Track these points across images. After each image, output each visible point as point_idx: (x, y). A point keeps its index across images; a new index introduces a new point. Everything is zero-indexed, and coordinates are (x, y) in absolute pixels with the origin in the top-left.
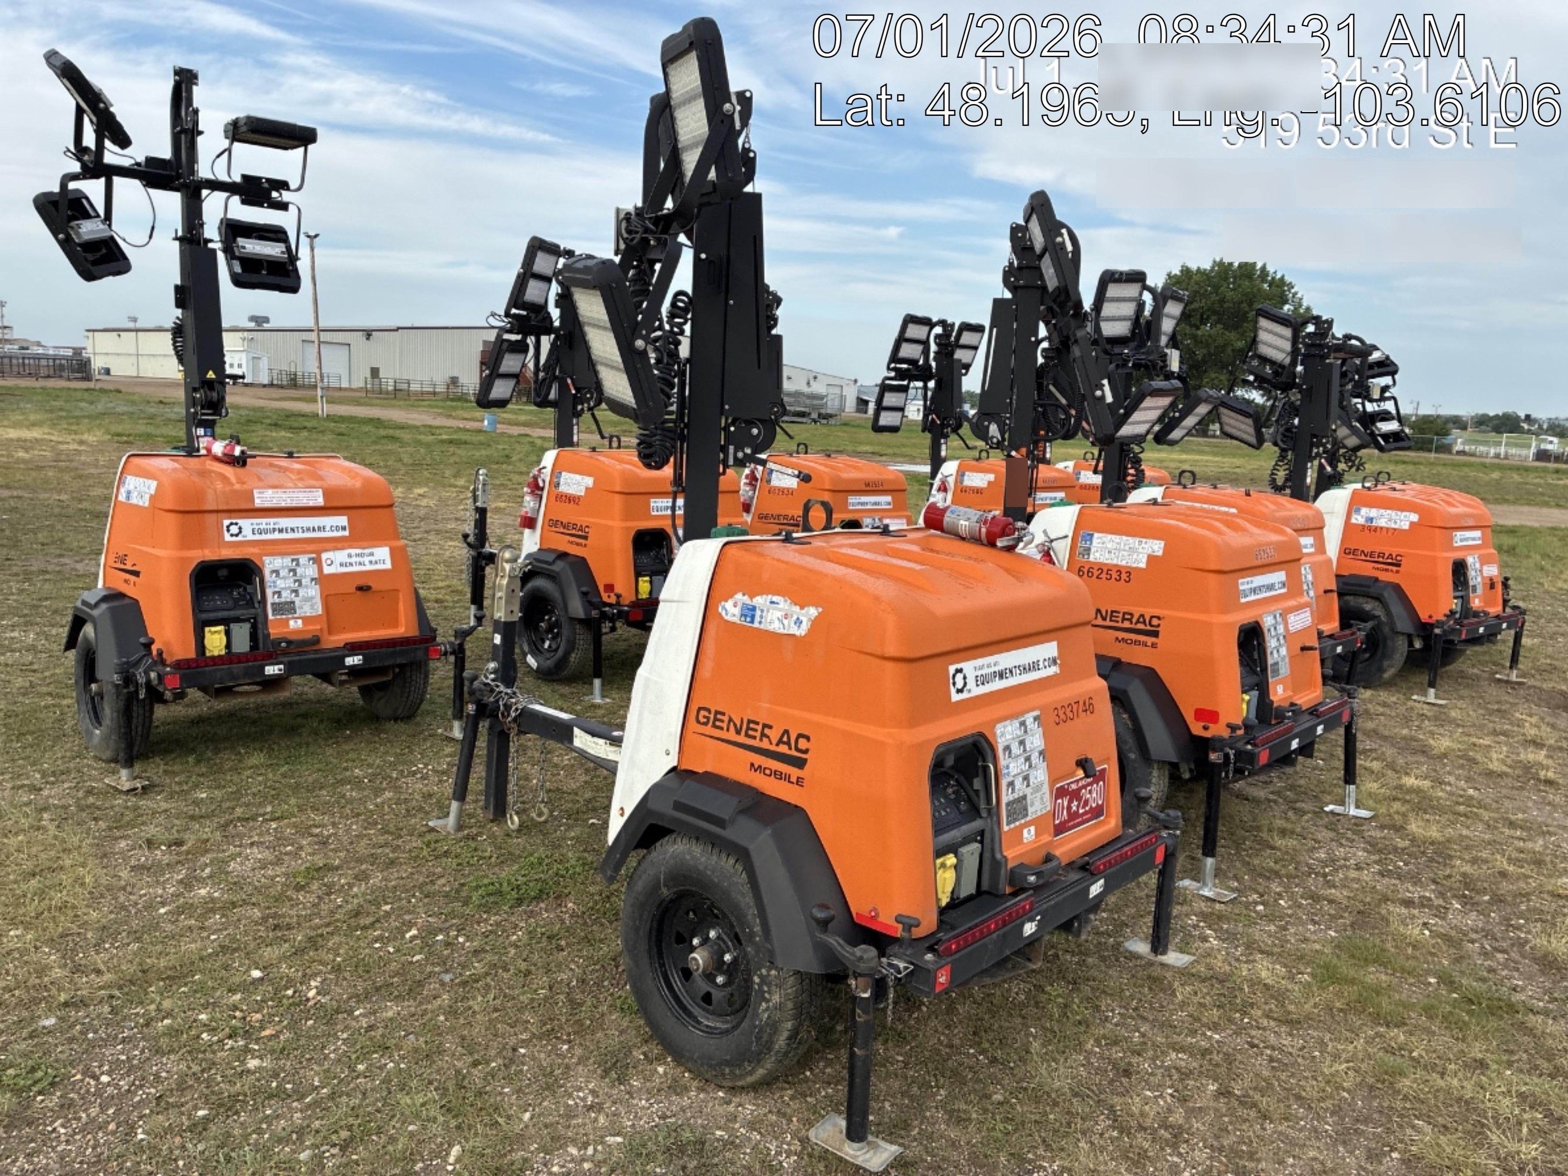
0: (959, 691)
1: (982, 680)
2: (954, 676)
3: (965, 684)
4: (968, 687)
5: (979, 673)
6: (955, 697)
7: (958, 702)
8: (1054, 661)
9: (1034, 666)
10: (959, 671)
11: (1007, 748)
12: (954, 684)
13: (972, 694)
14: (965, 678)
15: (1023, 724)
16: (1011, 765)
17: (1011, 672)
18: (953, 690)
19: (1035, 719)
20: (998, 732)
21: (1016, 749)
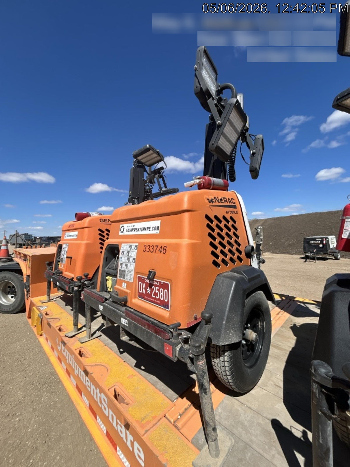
0: (122, 232)
1: (129, 230)
2: (121, 228)
3: (123, 231)
4: (124, 232)
5: (128, 228)
6: (120, 234)
7: (120, 236)
8: (157, 228)
9: (148, 229)
10: (123, 226)
11: (123, 252)
12: (121, 230)
13: (125, 234)
14: (124, 229)
15: (131, 246)
16: (123, 258)
17: (138, 230)
18: (120, 232)
19: (136, 246)
20: (122, 246)
21: (125, 253)
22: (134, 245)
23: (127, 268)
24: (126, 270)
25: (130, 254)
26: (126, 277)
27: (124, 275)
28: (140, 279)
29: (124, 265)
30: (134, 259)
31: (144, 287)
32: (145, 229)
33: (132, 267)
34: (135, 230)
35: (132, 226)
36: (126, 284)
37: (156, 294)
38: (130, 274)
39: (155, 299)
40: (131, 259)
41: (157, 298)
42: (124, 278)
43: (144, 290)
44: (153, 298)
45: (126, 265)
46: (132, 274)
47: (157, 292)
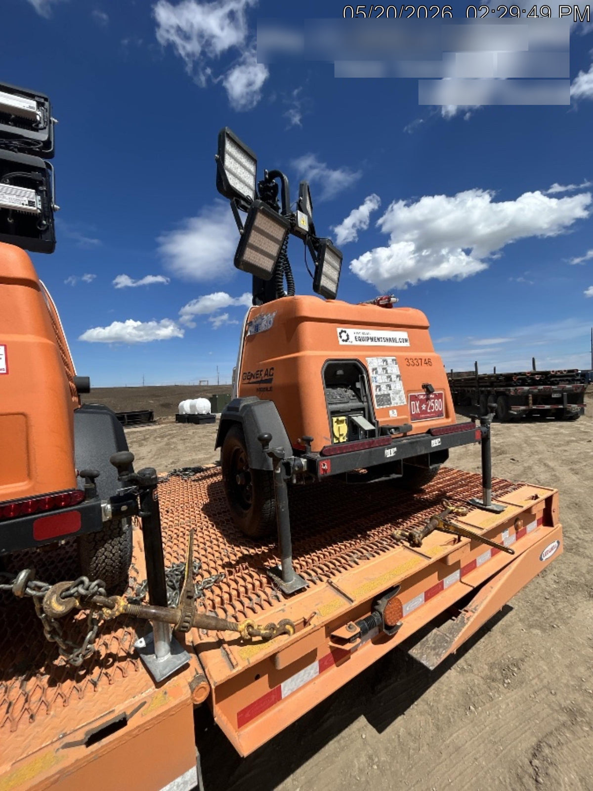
22: (389, 359)
23: (390, 389)
24: (390, 392)
25: (389, 372)
26: (393, 402)
27: (389, 400)
28: (414, 398)
29: (383, 387)
30: (398, 376)
31: (417, 405)
32: (389, 340)
33: (398, 385)
34: (372, 339)
35: (363, 334)
36: (395, 411)
37: (431, 408)
38: (398, 396)
39: (431, 413)
40: (394, 377)
41: (433, 410)
42: (391, 403)
43: (418, 409)
44: (429, 413)
45: (389, 386)
46: (402, 396)
47: (432, 404)
